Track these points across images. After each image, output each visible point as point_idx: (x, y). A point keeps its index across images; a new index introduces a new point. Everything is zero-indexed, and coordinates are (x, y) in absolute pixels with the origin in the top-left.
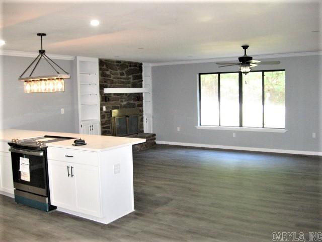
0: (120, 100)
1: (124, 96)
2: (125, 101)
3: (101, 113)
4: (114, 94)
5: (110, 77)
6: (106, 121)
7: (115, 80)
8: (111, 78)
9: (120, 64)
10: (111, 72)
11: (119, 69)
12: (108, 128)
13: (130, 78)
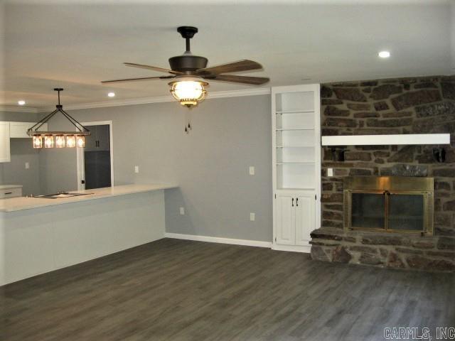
0: (374, 158)
1: (389, 150)
2: (389, 161)
3: (322, 180)
4: (357, 147)
5: (348, 115)
6: (334, 195)
7: (358, 120)
8: (351, 117)
9: (373, 88)
10: (349, 106)
11: (371, 97)
12: (337, 209)
13: (410, 114)
